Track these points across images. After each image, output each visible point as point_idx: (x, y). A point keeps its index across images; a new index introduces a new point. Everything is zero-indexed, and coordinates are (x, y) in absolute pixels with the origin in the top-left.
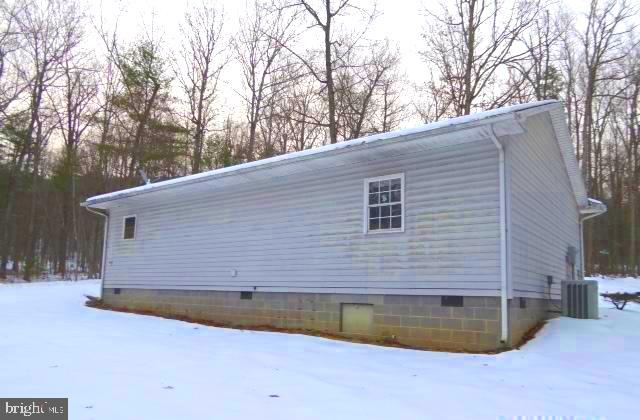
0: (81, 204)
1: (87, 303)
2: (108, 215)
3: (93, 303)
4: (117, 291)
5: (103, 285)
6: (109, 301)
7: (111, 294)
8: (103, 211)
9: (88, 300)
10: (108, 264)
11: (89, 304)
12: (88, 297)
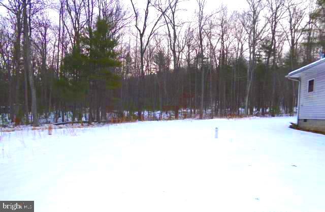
0: (286, 76)
1: (291, 126)
2: (300, 80)
3: (293, 126)
4: (305, 120)
5: (298, 117)
6: (301, 126)
7: (302, 122)
8: (297, 79)
9: (291, 125)
10: (300, 106)
11: (291, 127)
12: (292, 123)
